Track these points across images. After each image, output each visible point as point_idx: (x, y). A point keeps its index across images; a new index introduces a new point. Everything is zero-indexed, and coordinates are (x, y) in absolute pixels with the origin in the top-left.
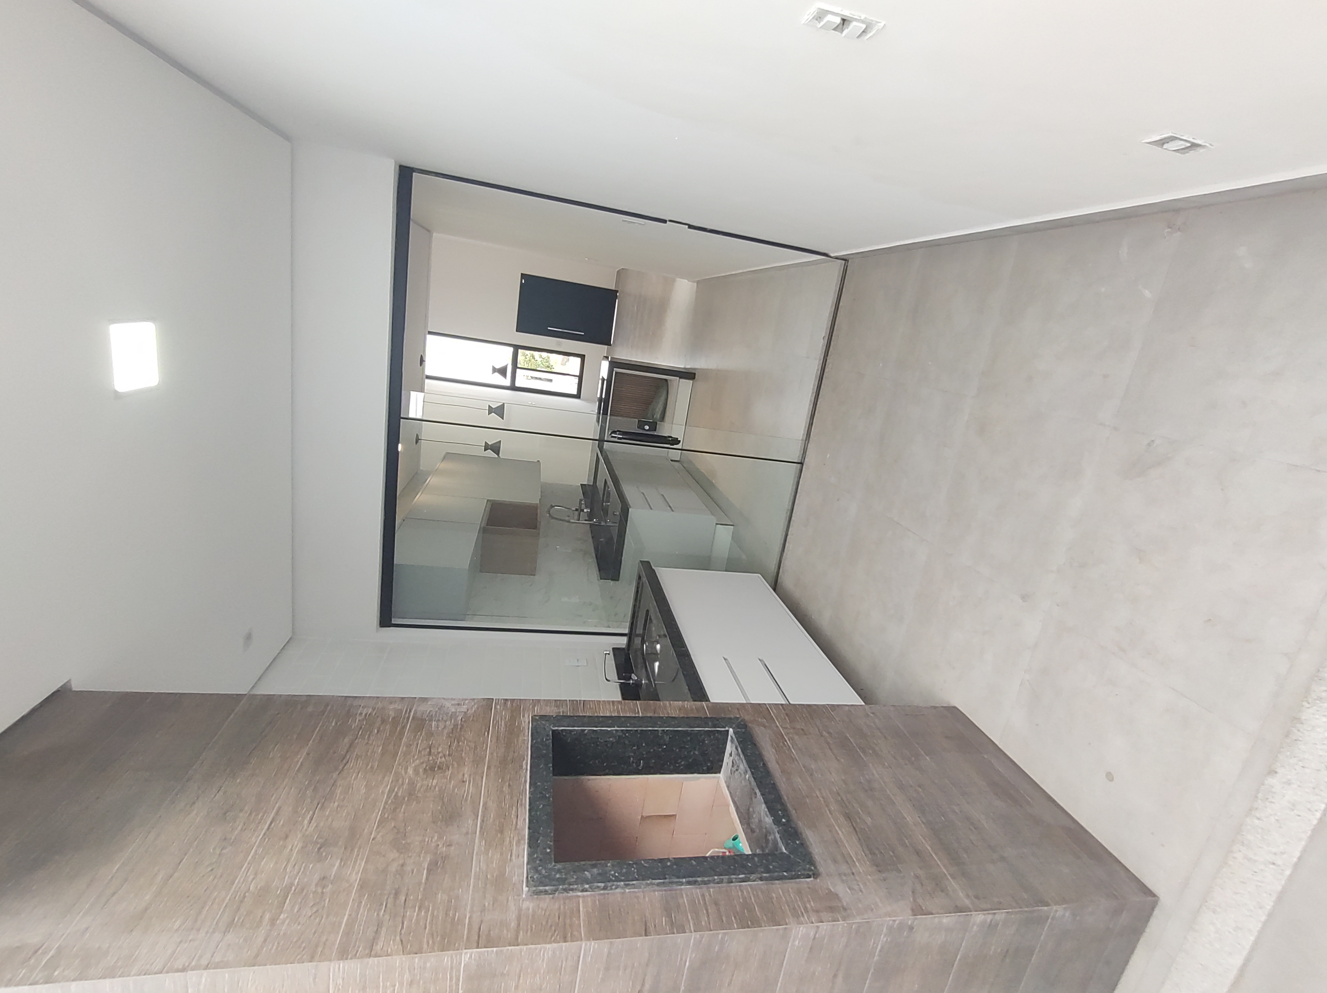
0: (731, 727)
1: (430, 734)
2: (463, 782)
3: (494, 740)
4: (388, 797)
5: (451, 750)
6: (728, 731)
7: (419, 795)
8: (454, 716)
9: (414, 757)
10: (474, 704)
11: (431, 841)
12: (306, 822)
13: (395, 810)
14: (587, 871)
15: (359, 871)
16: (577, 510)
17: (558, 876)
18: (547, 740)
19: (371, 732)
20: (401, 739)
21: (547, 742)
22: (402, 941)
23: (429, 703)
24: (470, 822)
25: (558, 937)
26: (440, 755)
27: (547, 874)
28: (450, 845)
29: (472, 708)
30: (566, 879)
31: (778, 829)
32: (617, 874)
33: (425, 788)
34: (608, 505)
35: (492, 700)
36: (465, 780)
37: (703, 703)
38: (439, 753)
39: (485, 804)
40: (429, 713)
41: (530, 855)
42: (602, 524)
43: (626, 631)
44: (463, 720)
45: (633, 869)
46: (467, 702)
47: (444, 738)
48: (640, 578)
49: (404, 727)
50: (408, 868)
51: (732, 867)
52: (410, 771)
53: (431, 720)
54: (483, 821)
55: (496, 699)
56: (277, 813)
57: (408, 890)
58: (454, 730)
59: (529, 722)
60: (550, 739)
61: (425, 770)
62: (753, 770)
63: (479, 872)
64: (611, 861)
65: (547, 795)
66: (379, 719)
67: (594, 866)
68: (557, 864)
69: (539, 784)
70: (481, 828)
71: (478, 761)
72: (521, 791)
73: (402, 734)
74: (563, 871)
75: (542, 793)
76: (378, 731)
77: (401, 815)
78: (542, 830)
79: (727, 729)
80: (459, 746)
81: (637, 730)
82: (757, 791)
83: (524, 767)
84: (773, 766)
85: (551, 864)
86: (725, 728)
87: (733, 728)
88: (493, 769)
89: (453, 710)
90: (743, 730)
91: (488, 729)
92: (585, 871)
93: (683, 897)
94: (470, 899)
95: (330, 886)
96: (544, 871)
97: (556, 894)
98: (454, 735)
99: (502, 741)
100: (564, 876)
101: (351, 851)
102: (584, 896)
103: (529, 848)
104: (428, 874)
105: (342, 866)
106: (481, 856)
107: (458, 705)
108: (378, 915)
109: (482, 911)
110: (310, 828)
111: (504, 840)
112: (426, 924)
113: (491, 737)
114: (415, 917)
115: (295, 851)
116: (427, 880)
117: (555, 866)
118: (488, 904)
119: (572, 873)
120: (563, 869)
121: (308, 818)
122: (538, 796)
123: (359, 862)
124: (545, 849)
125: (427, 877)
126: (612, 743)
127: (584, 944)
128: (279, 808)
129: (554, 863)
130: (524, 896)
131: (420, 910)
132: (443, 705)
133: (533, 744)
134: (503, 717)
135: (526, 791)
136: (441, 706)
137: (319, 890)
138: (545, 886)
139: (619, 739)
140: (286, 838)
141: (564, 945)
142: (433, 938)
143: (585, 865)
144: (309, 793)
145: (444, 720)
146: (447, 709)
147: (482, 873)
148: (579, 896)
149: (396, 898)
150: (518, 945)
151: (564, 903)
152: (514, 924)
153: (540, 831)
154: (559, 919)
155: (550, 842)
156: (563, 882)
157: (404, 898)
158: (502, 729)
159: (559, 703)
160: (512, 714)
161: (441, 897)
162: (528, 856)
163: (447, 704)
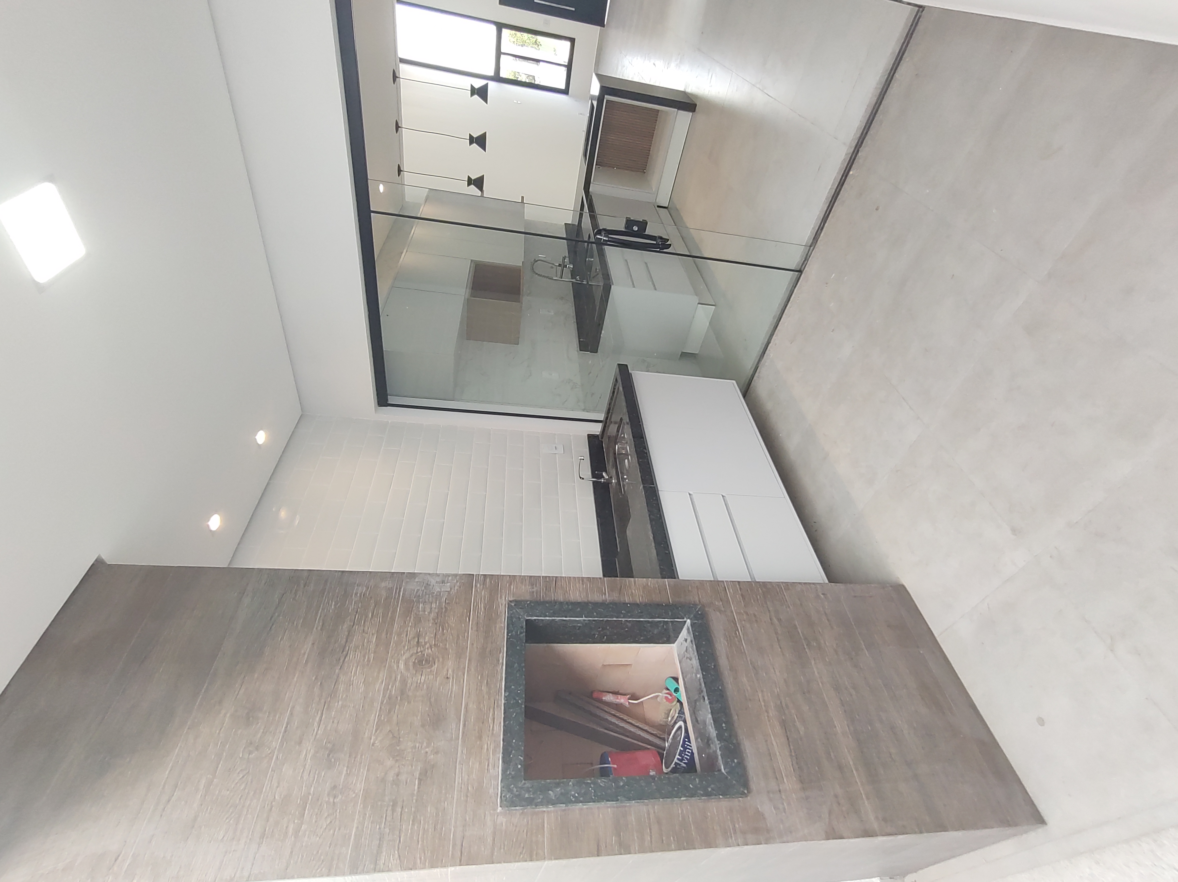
0: (689, 618)
1: (418, 620)
2: (447, 678)
3: (475, 628)
4: (384, 696)
5: (437, 639)
6: (685, 622)
7: (410, 694)
8: (439, 595)
9: (404, 647)
10: (457, 582)
11: (422, 747)
12: (316, 724)
13: (390, 712)
14: (551, 790)
15: (363, 780)
16: (560, 265)
17: (527, 796)
18: (521, 633)
19: (367, 616)
20: (393, 625)
21: (522, 635)
22: (399, 856)
23: (417, 580)
24: (454, 726)
25: (526, 855)
26: (428, 645)
27: (518, 793)
28: (437, 753)
29: (455, 587)
30: (533, 799)
31: (720, 745)
32: (576, 795)
33: (415, 685)
34: (592, 261)
35: (472, 576)
36: (448, 676)
37: (666, 580)
38: (426, 643)
39: (467, 705)
40: (417, 592)
41: (504, 771)
42: (584, 283)
43: (601, 417)
44: (447, 602)
45: (590, 789)
46: (450, 578)
47: (430, 625)
48: (616, 380)
49: (394, 612)
50: (403, 777)
51: (676, 789)
52: (402, 666)
53: (419, 602)
54: (464, 725)
55: (476, 575)
56: (291, 714)
57: (403, 801)
58: (439, 614)
59: (505, 605)
60: (523, 632)
61: (414, 663)
62: (704, 673)
63: (462, 783)
64: (572, 780)
65: (520, 701)
66: (372, 601)
67: (558, 785)
68: (526, 782)
69: (513, 687)
70: (463, 733)
71: (459, 656)
72: (498, 691)
73: (393, 619)
74: (531, 789)
75: (515, 699)
76: (372, 616)
77: (395, 718)
78: (515, 743)
79: (685, 619)
80: (444, 634)
81: (603, 620)
82: (706, 698)
83: (501, 661)
84: (723, 662)
85: (522, 781)
86: (684, 618)
87: (691, 619)
88: (473, 663)
89: (438, 589)
90: (700, 621)
91: (468, 614)
92: (549, 790)
93: (631, 815)
94: (454, 812)
95: (340, 797)
96: (515, 790)
97: (525, 810)
98: (439, 621)
99: (482, 629)
100: (532, 796)
101: (355, 758)
102: (548, 811)
103: (503, 762)
104: (419, 784)
105: (348, 775)
106: (462, 764)
107: (443, 583)
108: (380, 828)
109: (464, 826)
110: (319, 732)
111: (482, 746)
112: (418, 839)
113: (472, 624)
114: (410, 831)
115: (310, 756)
116: (418, 791)
117: (525, 784)
118: (469, 819)
119: (539, 793)
120: (531, 788)
121: (317, 719)
122: (512, 702)
123: (362, 770)
124: (516, 765)
125: (418, 788)
126: (580, 627)
127: (546, 862)
128: (293, 707)
129: (523, 781)
130: (498, 811)
131: (413, 824)
132: (429, 583)
133: (509, 637)
134: (482, 599)
135: (502, 690)
136: (427, 584)
137: (331, 800)
138: (515, 807)
139: (586, 625)
140: (300, 743)
141: (530, 863)
142: (425, 854)
143: (549, 783)
144: (316, 690)
145: (430, 602)
146: (433, 588)
147: (464, 785)
148: (544, 811)
149: (393, 811)
150: (493, 863)
151: (531, 819)
152: (490, 840)
153: (513, 744)
154: (527, 835)
155: (521, 756)
156: (530, 802)
157: (400, 810)
158: (481, 613)
159: (533, 580)
160: (491, 594)
161: (430, 810)
162: (502, 770)
163: (433, 581)
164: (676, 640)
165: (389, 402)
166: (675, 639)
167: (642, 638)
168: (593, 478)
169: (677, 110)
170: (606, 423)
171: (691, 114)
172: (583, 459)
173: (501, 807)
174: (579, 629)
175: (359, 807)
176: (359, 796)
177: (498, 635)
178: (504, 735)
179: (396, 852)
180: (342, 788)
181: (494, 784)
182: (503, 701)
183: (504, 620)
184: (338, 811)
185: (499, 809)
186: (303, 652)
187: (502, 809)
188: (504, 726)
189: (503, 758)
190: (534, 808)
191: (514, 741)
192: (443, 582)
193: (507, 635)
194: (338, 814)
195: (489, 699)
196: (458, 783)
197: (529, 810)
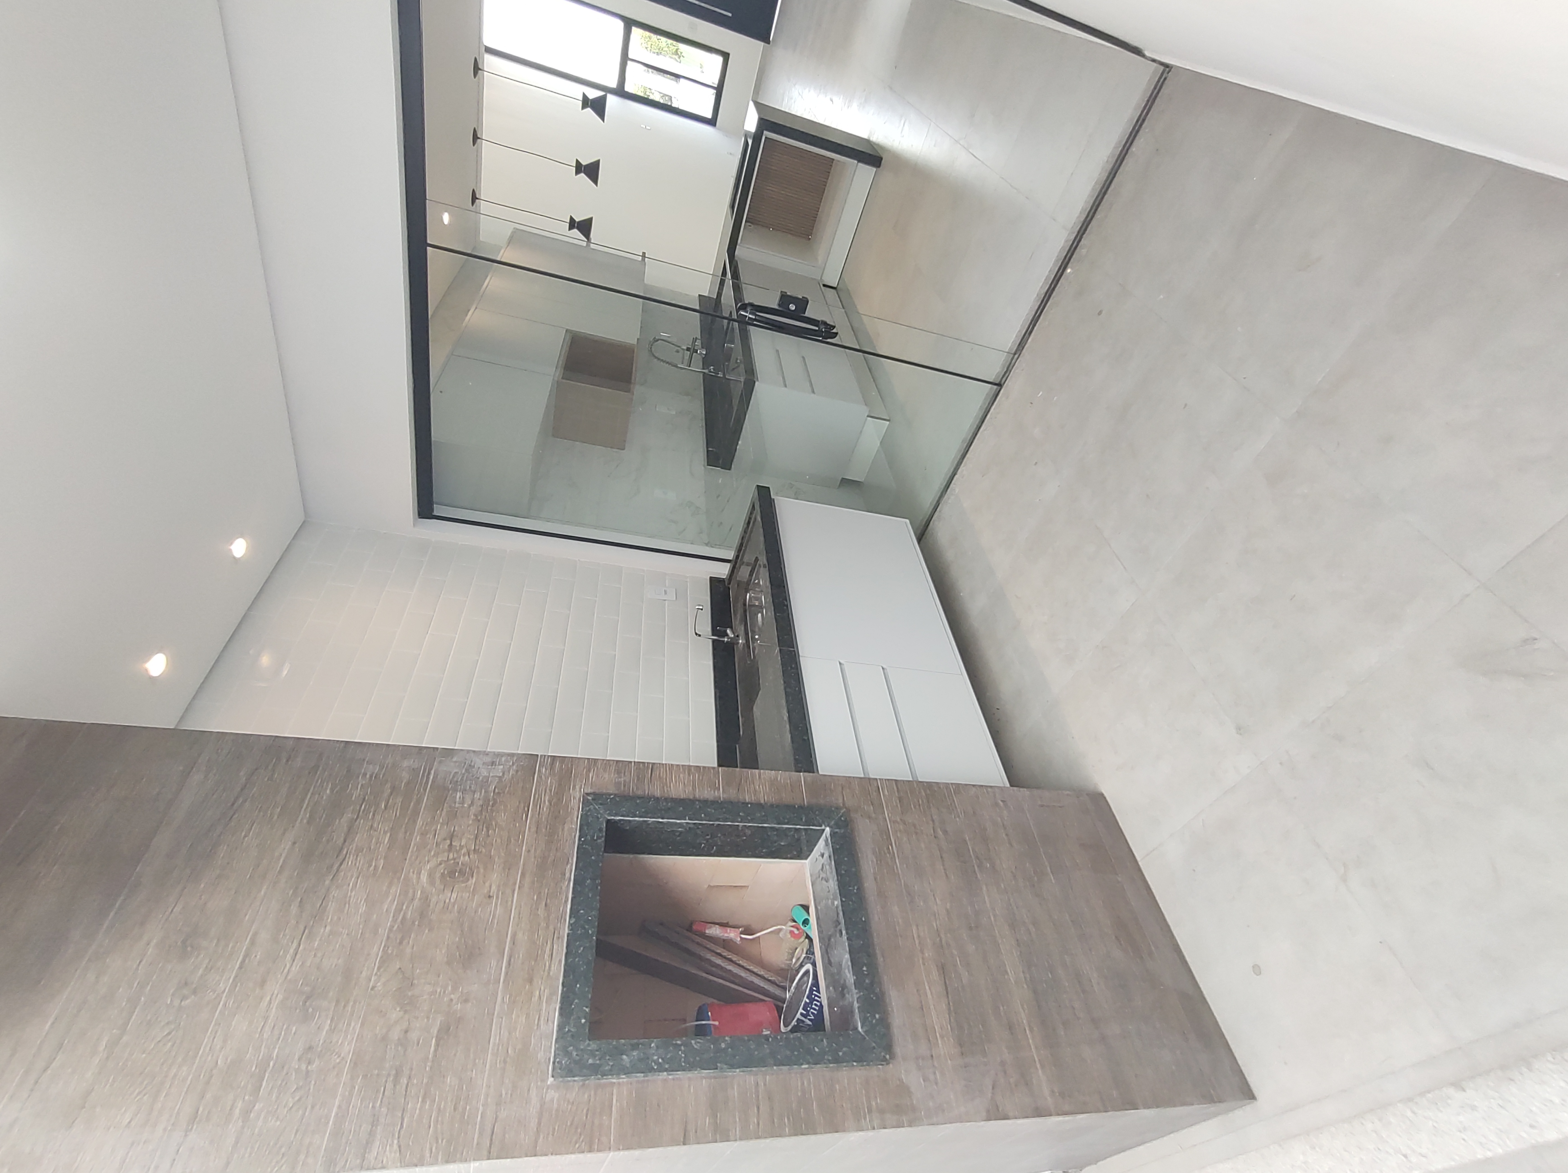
0: (828, 826)
1: (453, 815)
2: (490, 897)
3: (534, 829)
4: (395, 920)
5: (478, 842)
6: (824, 830)
7: (433, 917)
8: (486, 781)
9: (430, 851)
10: (513, 764)
11: (444, 992)
13: (401, 943)
14: (625, 1054)
15: (353, 1039)
16: (688, 349)
17: (590, 1062)
18: (598, 838)
19: (378, 805)
20: (415, 820)
21: (599, 841)
22: (399, 1147)
23: (455, 759)
24: (494, 963)
25: (584, 1143)
26: (464, 850)
27: (578, 1058)
28: (466, 1001)
29: (509, 771)
30: (600, 1066)
31: (858, 995)
32: (660, 1060)
33: (442, 905)
34: (731, 348)
35: (536, 757)
36: (491, 894)
37: (802, 774)
38: (461, 847)
39: (514, 937)
40: (454, 776)
41: (561, 1028)
42: (719, 375)
44: (497, 791)
45: (680, 1052)
46: (503, 759)
47: (471, 822)
48: (753, 506)
49: (419, 802)
50: (413, 1035)
51: (796, 1053)
52: (424, 877)
53: (456, 791)
54: (509, 965)
55: (541, 756)
56: (253, 942)
57: (411, 1069)
58: (485, 807)
59: (580, 799)
60: (602, 836)
61: (443, 874)
62: (844, 899)
63: (499, 1044)
64: (655, 1040)
65: (590, 932)
66: (388, 785)
67: (635, 1047)
68: (591, 1043)
69: (582, 911)
70: (506, 974)
71: (509, 866)
72: (560, 917)
73: (416, 813)
74: (597, 1053)
75: (584, 928)
76: (386, 807)
77: (408, 950)
78: (579, 988)
79: (823, 827)
80: (488, 836)
81: (713, 824)
82: (844, 932)
83: (567, 875)
84: (869, 885)
85: (585, 1041)
86: (821, 826)
87: (830, 827)
88: (528, 880)
89: (486, 774)
90: (843, 831)
91: (526, 809)
92: (622, 1054)
93: (733, 1088)
94: (484, 1085)
95: (317, 1062)
96: (575, 1053)
97: (587, 1082)
98: (483, 817)
99: (544, 830)
100: (598, 1062)
101: (345, 1006)
102: (619, 1083)
103: (561, 1014)
104: (437, 1045)
105: (332, 1030)
106: (502, 1018)
107: (492, 766)
108: (373, 1107)
109: (498, 1104)
110: (293, 968)
111: (532, 993)
112: (430, 1122)
113: (530, 823)
114: (417, 1111)
115: (275, 1005)
116: (435, 1055)
117: (589, 1045)
118: (506, 1094)
119: (608, 1058)
120: (597, 1051)
121: (292, 951)
122: (579, 932)
123: (353, 1024)
124: (580, 1018)
125: (436, 1051)
126: (681, 832)
127: (612, 1153)
128: (255, 934)
129: (587, 1042)
130: (549, 1083)
131: (424, 1101)
132: (473, 764)
133: (581, 843)
134: (548, 791)
135: (566, 915)
136: (470, 765)
137: (304, 1067)
138: (574, 1077)
139: (690, 829)
140: (263, 983)
141: (589, 1155)
142: (437, 1142)
143: (624, 1045)
144: (294, 909)
145: (472, 791)
146: (477, 772)
147: (503, 1045)
148: (614, 1083)
149: (396, 1082)
150: (535, 1156)
151: (595, 1094)
152: (533, 1124)
153: (577, 989)
154: (587, 1117)
155: (587, 1007)
156: (596, 1070)
157: (406, 1082)
158: (545, 809)
159: (621, 766)
160: (560, 785)
161: (450, 1082)
162: (558, 1026)
163: (478, 762)
164: (809, 855)
165: (435, 513)
166: (808, 853)
167: (764, 851)
168: (713, 635)
169: (856, 162)
170: (735, 564)
171: (875, 169)
172: (702, 609)
173: (553, 1077)
174: (679, 836)
175: (344, 1077)
176: (347, 1062)
177: (567, 840)
178: (564, 976)
179: (396, 1142)
180: (321, 1051)
181: (545, 1046)
182: (567, 931)
183: (575, 819)
184: (313, 1082)
185: (551, 1080)
186: (277, 854)
187: (555, 1080)
188: (566, 964)
189: (561, 1009)
190: (599, 1079)
191: (578, 986)
192: (493, 763)
193: (580, 839)
194: (312, 1087)
195: (548, 927)
196: (494, 1043)
197: (592, 1081)
